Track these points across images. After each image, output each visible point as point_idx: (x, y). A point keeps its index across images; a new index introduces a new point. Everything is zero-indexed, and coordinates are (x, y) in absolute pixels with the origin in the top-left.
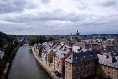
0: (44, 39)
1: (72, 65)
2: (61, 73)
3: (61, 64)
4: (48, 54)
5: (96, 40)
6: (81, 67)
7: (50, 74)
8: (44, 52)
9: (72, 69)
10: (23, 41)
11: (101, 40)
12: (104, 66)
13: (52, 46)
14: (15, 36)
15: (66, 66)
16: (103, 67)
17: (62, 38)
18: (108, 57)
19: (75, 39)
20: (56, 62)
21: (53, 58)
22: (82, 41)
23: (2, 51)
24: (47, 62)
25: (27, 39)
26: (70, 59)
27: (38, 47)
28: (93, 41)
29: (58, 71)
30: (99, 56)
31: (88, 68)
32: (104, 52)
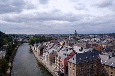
0: (43, 39)
1: (75, 66)
2: (64, 73)
3: (63, 64)
4: (49, 54)
5: (94, 40)
6: (84, 67)
7: (52, 74)
8: (45, 52)
9: (75, 69)
10: (22, 41)
11: (99, 40)
12: (107, 67)
13: (53, 46)
14: (14, 35)
15: (69, 66)
16: (105, 67)
17: (60, 37)
18: (110, 58)
19: (73, 38)
20: (58, 62)
21: (55, 58)
22: (80, 41)
23: (3, 50)
24: (49, 61)
25: (26, 38)
26: (73, 59)
27: (38, 47)
28: (91, 41)
29: (61, 70)
30: (101, 56)
31: (91, 68)
32: (104, 52)
